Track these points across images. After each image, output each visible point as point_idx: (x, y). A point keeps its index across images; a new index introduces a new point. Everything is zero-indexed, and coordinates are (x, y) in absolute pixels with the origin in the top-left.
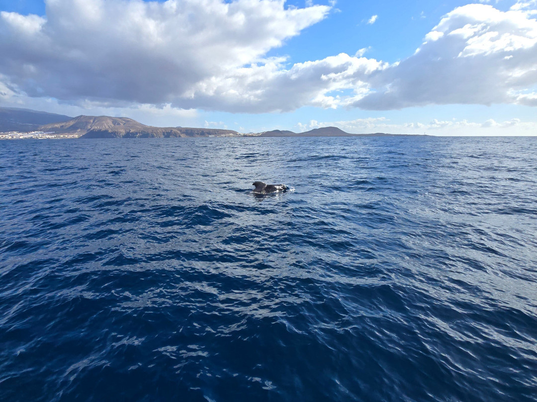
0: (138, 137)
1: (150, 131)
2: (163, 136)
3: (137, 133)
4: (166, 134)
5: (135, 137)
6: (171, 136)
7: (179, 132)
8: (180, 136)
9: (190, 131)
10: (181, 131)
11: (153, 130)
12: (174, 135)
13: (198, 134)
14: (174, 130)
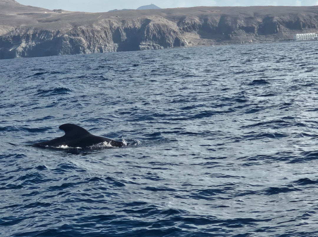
0: (23, 55)
1: (66, 29)
2: (112, 46)
3: (17, 40)
4: (124, 36)
5: (12, 55)
6: (143, 45)
7: (174, 26)
8: (178, 43)
9: (218, 19)
10: (180, 21)
11: (75, 26)
12: (155, 39)
13: (249, 30)
14: (156, 21)
